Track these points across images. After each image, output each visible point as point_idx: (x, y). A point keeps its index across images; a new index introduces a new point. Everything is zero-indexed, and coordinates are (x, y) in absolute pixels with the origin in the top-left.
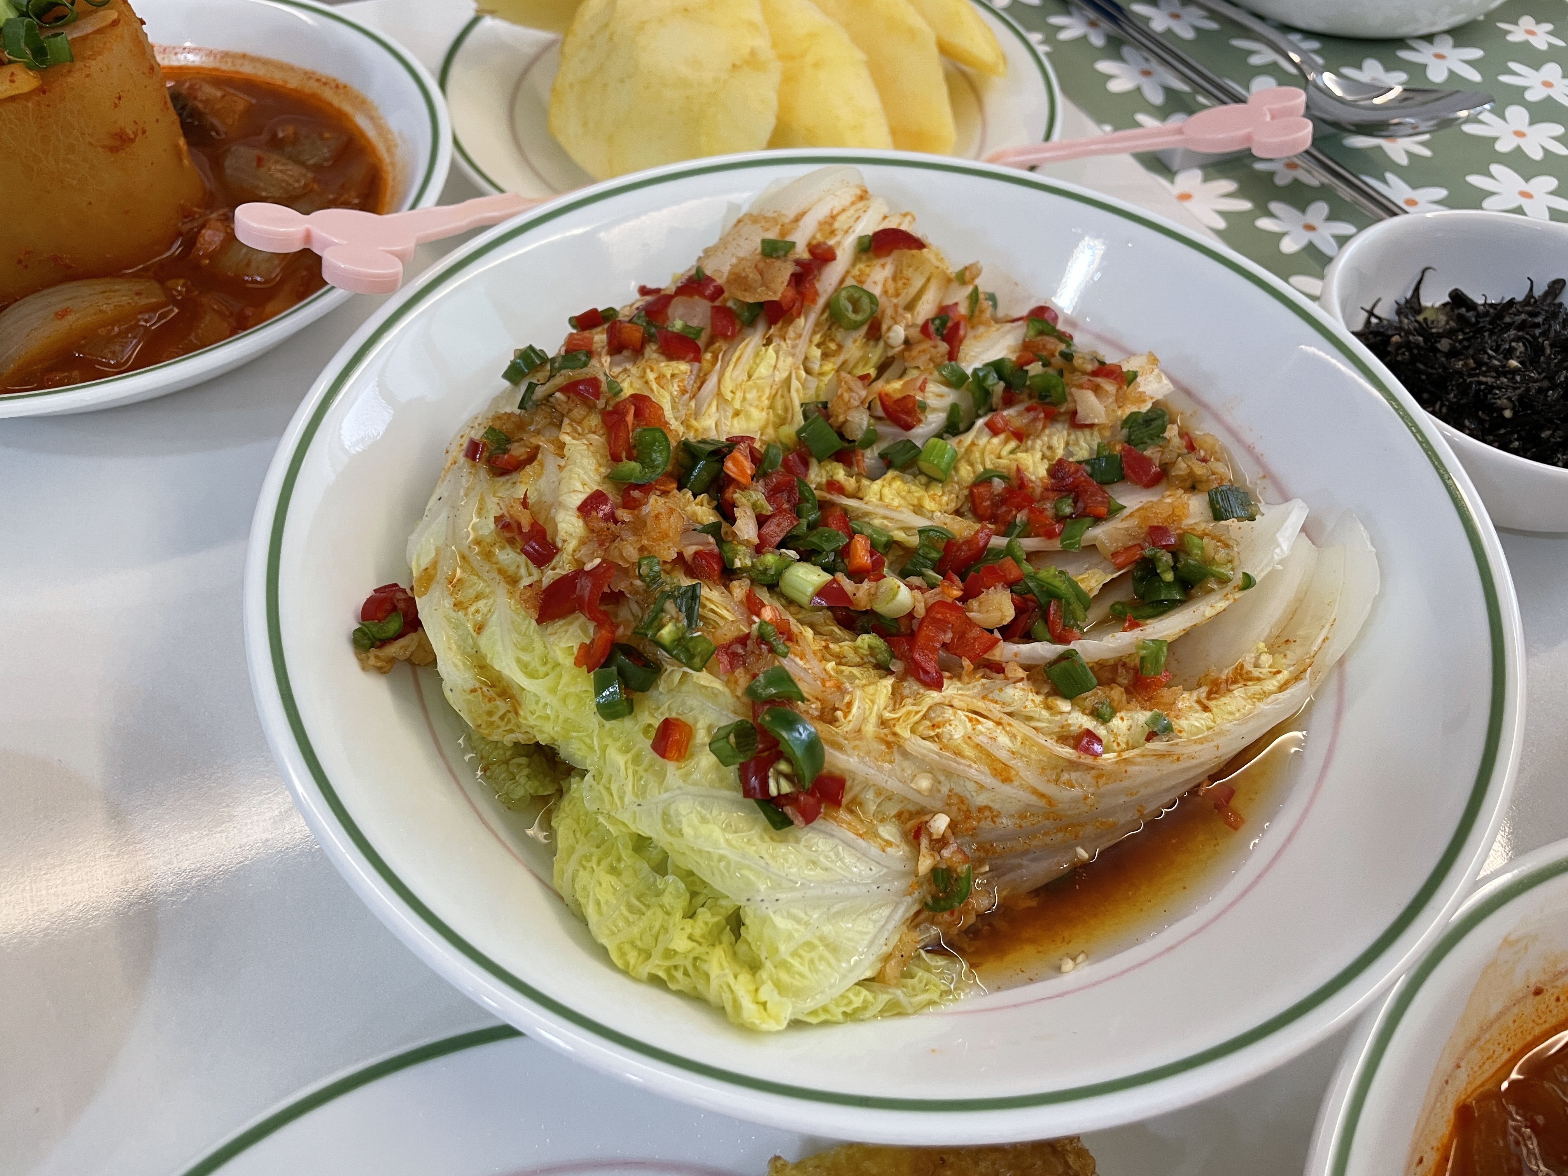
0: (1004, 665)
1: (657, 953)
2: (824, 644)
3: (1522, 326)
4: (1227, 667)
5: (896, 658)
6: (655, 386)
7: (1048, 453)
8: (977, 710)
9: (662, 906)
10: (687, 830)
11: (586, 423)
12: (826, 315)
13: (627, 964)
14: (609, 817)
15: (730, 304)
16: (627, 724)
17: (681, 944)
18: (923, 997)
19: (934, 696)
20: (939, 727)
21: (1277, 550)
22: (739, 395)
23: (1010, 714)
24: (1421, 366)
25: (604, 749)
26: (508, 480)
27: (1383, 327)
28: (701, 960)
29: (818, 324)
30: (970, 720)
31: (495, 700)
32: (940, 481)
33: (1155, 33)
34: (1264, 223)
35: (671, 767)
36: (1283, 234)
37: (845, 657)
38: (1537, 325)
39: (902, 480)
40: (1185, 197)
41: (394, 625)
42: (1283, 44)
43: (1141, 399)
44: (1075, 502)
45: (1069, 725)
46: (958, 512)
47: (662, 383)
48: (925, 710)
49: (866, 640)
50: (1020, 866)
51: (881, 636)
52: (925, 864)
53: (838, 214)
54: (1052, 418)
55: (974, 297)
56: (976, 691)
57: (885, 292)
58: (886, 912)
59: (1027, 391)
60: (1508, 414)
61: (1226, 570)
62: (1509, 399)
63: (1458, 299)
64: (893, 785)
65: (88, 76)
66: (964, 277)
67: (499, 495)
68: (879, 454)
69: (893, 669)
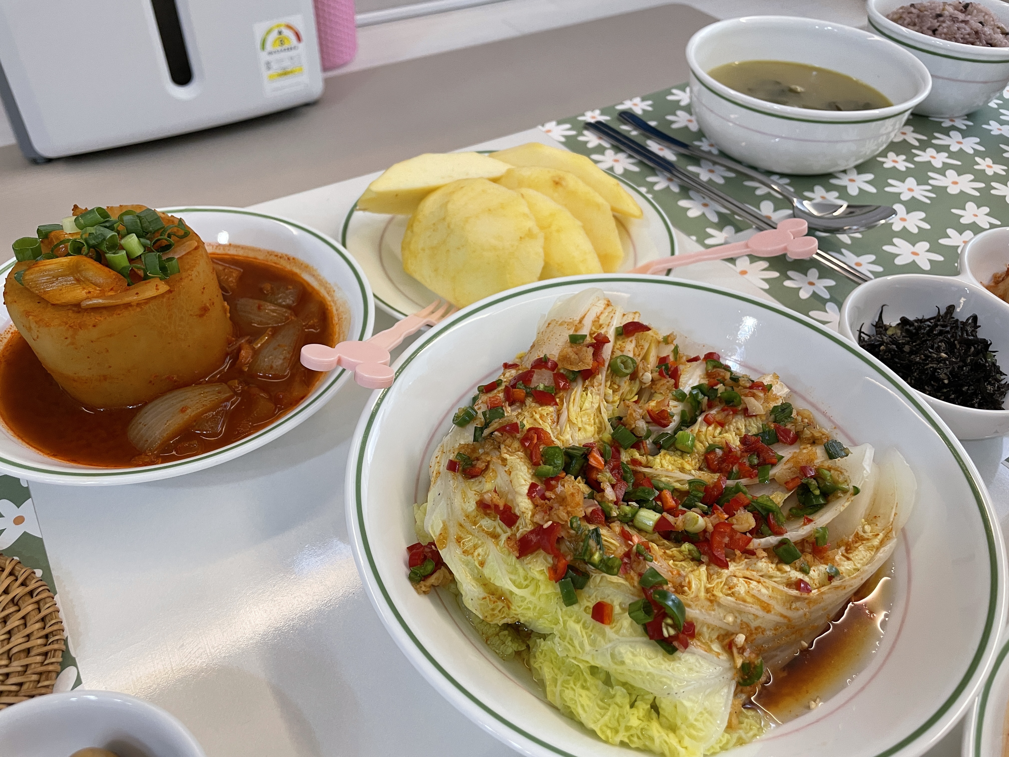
0: (755, 551)
1: (622, 729)
2: (663, 551)
3: (941, 333)
4: (851, 535)
5: (703, 554)
6: (541, 422)
7: (738, 432)
8: (746, 576)
9: (617, 704)
10: (627, 661)
11: (513, 446)
12: (609, 371)
13: (607, 737)
14: (575, 658)
15: (562, 371)
16: (575, 607)
17: (634, 722)
18: (751, 733)
19: (725, 572)
20: (733, 588)
21: (865, 472)
22: (579, 419)
23: (762, 576)
24: (897, 360)
25: (565, 622)
26: (476, 481)
27: (872, 341)
28: (646, 729)
29: (607, 376)
30: (746, 582)
31: (497, 602)
32: (688, 453)
33: (703, 181)
34: (788, 283)
35: (607, 629)
36: (800, 288)
37: (675, 557)
38: (948, 332)
39: (669, 455)
40: (744, 273)
41: (430, 567)
42: (769, 182)
43: (776, 398)
44: (758, 456)
45: (791, 578)
46: (700, 469)
47: (544, 419)
48: (724, 580)
49: (686, 547)
50: (776, 656)
51: (692, 543)
52: (739, 662)
53: (599, 316)
54: (735, 413)
55: (676, 351)
56: (743, 566)
57: (634, 355)
58: (726, 690)
59: (718, 399)
60: (946, 382)
61: (845, 486)
62: (945, 374)
63: (904, 321)
64: (717, 623)
65: (191, 280)
66: (667, 340)
67: (473, 489)
68: (653, 442)
69: (704, 561)
